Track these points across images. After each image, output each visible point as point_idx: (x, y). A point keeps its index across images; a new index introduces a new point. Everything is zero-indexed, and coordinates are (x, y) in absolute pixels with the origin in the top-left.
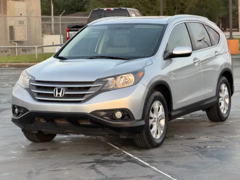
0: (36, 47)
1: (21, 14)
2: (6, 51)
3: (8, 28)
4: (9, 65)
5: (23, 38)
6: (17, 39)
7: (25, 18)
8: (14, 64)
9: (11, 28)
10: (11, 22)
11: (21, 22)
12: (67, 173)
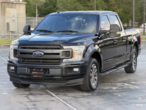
0: (20, 35)
1: (14, 16)
2: (4, 37)
3: (6, 24)
4: (4, 45)
5: (14, 29)
6: (11, 30)
7: (16, 18)
8: (6, 44)
9: (8, 24)
10: (7, 20)
11: (14, 21)
12: (13, 98)
